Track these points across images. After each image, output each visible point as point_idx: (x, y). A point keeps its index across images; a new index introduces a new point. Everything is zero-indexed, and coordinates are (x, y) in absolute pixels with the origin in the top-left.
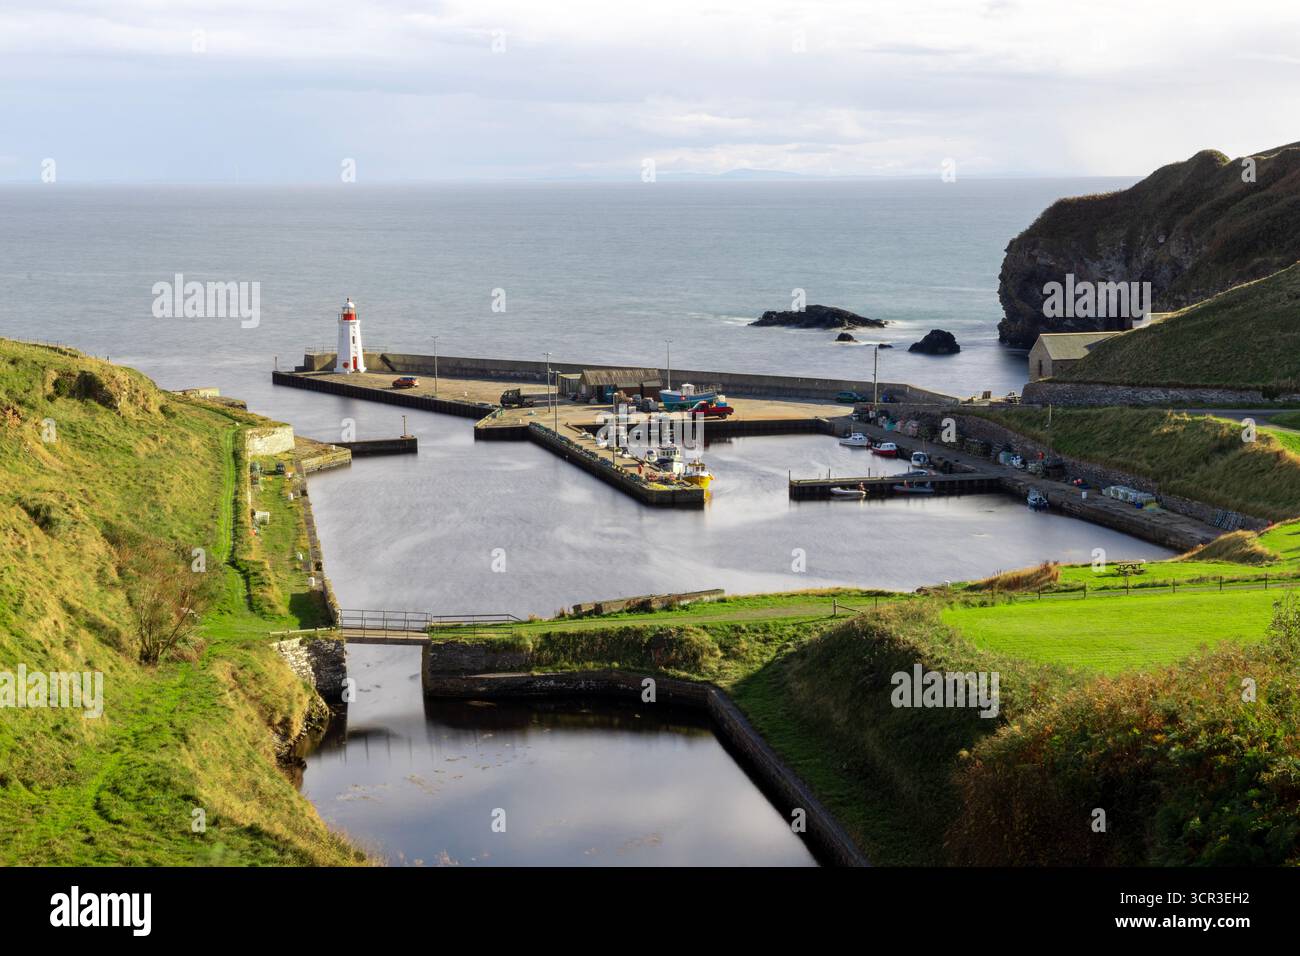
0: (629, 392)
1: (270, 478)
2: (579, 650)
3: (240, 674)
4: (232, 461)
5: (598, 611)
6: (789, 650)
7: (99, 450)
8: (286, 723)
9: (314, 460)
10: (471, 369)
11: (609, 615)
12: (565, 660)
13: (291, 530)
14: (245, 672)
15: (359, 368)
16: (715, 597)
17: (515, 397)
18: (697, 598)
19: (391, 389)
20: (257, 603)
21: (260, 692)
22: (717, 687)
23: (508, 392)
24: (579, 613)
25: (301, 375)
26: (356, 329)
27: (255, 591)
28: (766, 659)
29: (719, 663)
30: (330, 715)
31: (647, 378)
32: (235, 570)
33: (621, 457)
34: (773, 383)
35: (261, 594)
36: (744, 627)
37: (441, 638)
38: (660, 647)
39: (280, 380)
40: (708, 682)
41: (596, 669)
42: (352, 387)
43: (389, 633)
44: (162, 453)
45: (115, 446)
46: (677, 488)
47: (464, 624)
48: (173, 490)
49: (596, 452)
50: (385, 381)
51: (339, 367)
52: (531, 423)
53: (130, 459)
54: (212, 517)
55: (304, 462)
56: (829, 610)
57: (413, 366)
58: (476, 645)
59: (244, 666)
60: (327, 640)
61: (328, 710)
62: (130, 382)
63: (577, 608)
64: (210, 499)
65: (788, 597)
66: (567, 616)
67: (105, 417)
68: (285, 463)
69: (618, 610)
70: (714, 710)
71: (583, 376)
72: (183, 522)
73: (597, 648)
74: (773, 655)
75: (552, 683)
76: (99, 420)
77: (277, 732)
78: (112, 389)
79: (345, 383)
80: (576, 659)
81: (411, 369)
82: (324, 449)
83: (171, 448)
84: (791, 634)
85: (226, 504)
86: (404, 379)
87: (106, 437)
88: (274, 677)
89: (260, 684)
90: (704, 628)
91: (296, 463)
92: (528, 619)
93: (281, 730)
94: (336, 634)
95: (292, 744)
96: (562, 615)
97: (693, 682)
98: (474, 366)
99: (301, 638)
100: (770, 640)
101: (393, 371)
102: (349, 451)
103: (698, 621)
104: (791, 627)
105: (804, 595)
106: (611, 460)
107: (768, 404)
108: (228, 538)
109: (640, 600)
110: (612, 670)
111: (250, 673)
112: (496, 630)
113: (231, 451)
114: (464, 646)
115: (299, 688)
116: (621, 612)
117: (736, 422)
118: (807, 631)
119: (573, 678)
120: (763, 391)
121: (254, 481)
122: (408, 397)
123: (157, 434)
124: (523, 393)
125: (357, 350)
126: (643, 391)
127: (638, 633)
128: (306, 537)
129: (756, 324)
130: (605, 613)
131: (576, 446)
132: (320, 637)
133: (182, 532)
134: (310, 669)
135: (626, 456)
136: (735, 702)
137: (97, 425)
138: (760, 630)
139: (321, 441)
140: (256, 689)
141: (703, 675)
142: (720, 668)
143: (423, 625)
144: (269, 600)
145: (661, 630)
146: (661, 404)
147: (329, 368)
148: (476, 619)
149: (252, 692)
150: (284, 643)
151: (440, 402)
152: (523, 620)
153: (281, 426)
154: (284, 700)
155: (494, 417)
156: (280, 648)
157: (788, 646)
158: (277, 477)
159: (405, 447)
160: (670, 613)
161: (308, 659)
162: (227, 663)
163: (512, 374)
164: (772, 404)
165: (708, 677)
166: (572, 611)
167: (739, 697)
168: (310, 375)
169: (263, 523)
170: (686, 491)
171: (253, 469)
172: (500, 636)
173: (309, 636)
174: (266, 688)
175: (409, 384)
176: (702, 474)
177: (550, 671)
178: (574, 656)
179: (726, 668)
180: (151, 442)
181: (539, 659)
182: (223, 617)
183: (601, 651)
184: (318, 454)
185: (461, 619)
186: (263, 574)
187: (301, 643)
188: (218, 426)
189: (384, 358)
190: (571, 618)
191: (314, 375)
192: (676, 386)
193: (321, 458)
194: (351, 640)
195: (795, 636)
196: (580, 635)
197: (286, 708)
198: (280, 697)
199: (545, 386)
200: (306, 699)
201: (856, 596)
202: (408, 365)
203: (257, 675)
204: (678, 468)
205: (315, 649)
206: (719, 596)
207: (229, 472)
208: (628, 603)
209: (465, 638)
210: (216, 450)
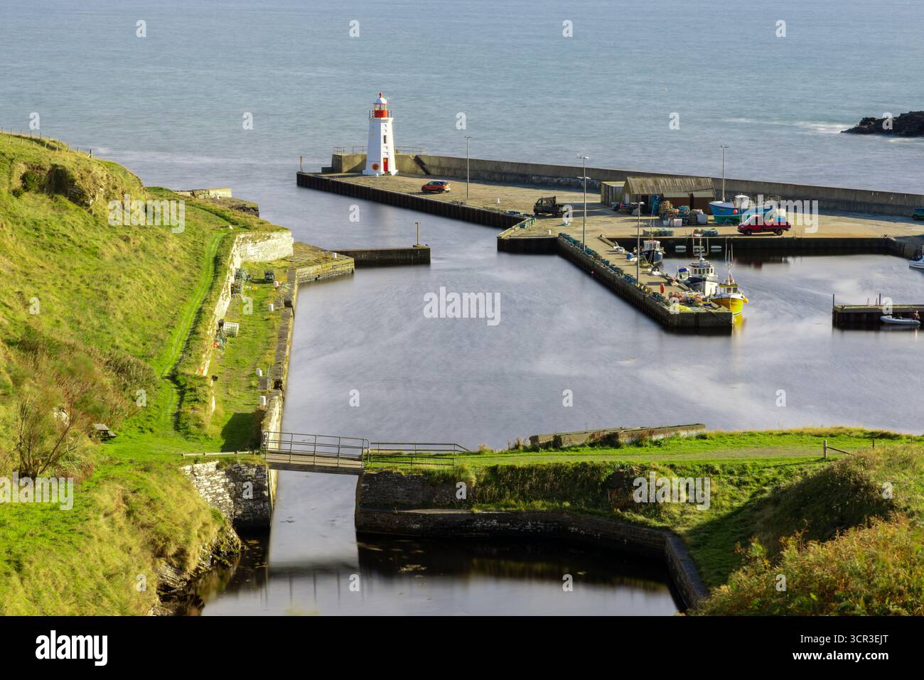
0: (676, 202)
1: (256, 287)
2: (527, 486)
3: (132, 498)
4: (211, 267)
5: (556, 444)
6: (766, 495)
7: (62, 250)
8: (181, 555)
9: (311, 268)
10: (512, 174)
11: (569, 448)
12: (511, 497)
13: (260, 344)
14: (138, 497)
15: (389, 170)
16: (694, 433)
17: (550, 205)
18: (673, 433)
19: (419, 193)
20: (184, 422)
21: (154, 519)
22: (675, 535)
23: (542, 200)
24: (535, 445)
25: (325, 176)
26: (387, 127)
27: (186, 408)
28: (736, 504)
29: (683, 507)
30: (242, 548)
31: (698, 187)
32: (173, 385)
33: (650, 274)
34: (843, 197)
35: (191, 412)
36: (717, 468)
37: (374, 467)
38: (618, 487)
39: (305, 181)
40: (666, 529)
41: (545, 509)
42: (378, 191)
43: (317, 459)
44: (132, 255)
45: (80, 246)
46: (702, 310)
47: (405, 453)
48: (127, 296)
49: (622, 268)
50: (414, 186)
51: (368, 169)
52: (560, 234)
53: (93, 262)
54: (167, 327)
55: (299, 270)
56: (818, 452)
57: (449, 169)
58: (412, 477)
59: (138, 490)
60: (247, 464)
61: (240, 542)
62: (108, 178)
63: (534, 439)
64: (172, 307)
65: (779, 435)
66: (521, 448)
67: (74, 215)
68: (275, 272)
69: (581, 443)
70: (670, 561)
71: (627, 184)
72: (132, 330)
73: (547, 485)
74: (746, 500)
75: (495, 522)
76: (67, 218)
77: (171, 564)
78: (85, 185)
79: (371, 186)
80: (524, 496)
81: (446, 173)
82: (324, 256)
83: (144, 251)
84: (771, 477)
85: (190, 313)
86: (434, 182)
87: (72, 237)
88: (172, 504)
89: (154, 510)
90: (672, 467)
91: (290, 273)
92: (477, 450)
93: (175, 562)
94: (258, 459)
95: (188, 578)
96: (517, 447)
97: (650, 527)
98: (515, 170)
99: (218, 462)
100: (746, 483)
101: (427, 174)
102: (352, 260)
103: (666, 460)
104: (773, 470)
105: (798, 434)
106: (635, 277)
107: (834, 220)
108: (179, 349)
109: (606, 433)
110: (562, 510)
111: (143, 496)
112: (439, 461)
113: (214, 256)
114: (399, 476)
115: (206, 516)
116: (583, 445)
117: (793, 239)
118: (789, 475)
119: (519, 517)
120: (832, 205)
121: (235, 290)
122: (436, 203)
123: (130, 235)
124: (558, 201)
125: (388, 151)
126: (693, 202)
127: (596, 469)
128: (274, 351)
129: (850, 131)
130: (565, 446)
131: (603, 261)
132: (239, 461)
133: (128, 341)
134: (227, 496)
135: (656, 273)
136: (691, 552)
137: (64, 224)
138: (736, 472)
139: (326, 249)
140: (149, 514)
141: (662, 521)
142: (683, 513)
143: (359, 452)
144: (198, 418)
145: (622, 467)
146: (711, 217)
147: (358, 171)
148: (418, 447)
149: (144, 519)
150: (198, 466)
151: (469, 210)
152: (472, 451)
153: (278, 230)
154: (180, 528)
155: (522, 226)
156: (193, 472)
157: (764, 491)
158: (264, 285)
159: (418, 258)
160: (639, 449)
161: (225, 485)
162: (118, 486)
163: (555, 180)
164: (839, 221)
165: (668, 523)
166: (528, 444)
167: (697, 546)
168: (336, 177)
169: (231, 335)
170: (711, 313)
171: (238, 276)
172: (441, 468)
173: (227, 460)
174: (160, 515)
175: (439, 189)
176: (733, 296)
177: (492, 509)
178: (522, 493)
179: (689, 513)
180: (122, 244)
181: (481, 494)
182: (143, 435)
183: (553, 488)
184: (318, 262)
185: (402, 447)
186: (200, 390)
187: (218, 467)
188: (207, 228)
189: (418, 160)
190: (526, 450)
191: (339, 177)
192: (731, 197)
193: (319, 267)
194: (275, 466)
195: (774, 480)
196: (530, 470)
197: (182, 538)
198: (177, 525)
199: (582, 194)
200: (214, 530)
201: (857, 437)
202: (443, 168)
203: (152, 500)
204: (710, 288)
205: (235, 475)
206: (700, 431)
207: (205, 278)
208: (593, 436)
209: (401, 468)
210: (197, 254)
